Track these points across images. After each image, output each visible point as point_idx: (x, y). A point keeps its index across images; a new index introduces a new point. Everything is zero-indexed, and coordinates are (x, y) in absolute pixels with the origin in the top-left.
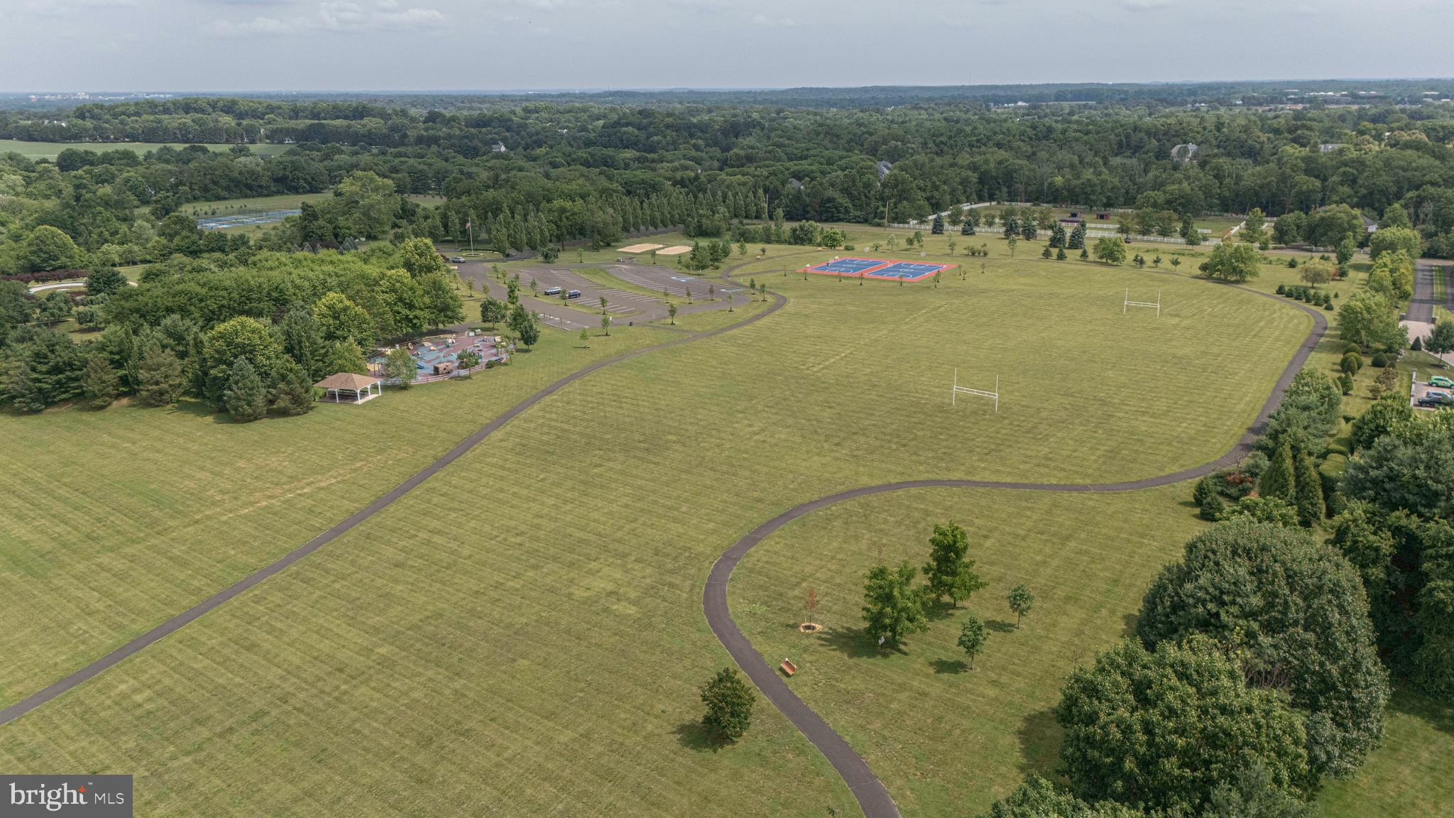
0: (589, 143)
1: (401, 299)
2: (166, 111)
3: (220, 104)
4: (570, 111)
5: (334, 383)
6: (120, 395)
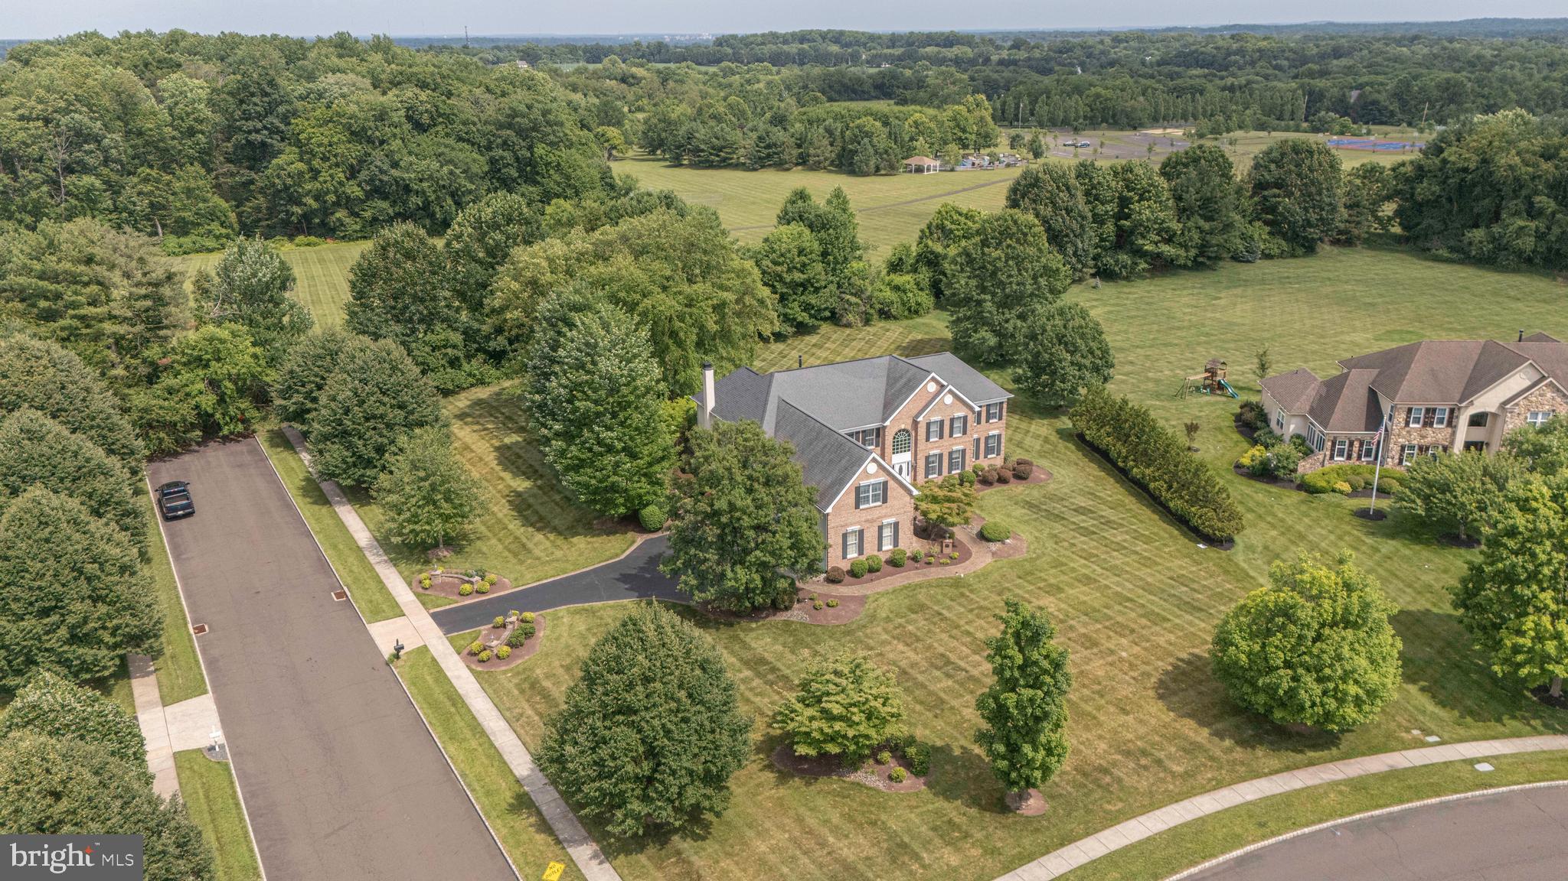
1: (958, 126)
5: (914, 161)
6: (797, 164)
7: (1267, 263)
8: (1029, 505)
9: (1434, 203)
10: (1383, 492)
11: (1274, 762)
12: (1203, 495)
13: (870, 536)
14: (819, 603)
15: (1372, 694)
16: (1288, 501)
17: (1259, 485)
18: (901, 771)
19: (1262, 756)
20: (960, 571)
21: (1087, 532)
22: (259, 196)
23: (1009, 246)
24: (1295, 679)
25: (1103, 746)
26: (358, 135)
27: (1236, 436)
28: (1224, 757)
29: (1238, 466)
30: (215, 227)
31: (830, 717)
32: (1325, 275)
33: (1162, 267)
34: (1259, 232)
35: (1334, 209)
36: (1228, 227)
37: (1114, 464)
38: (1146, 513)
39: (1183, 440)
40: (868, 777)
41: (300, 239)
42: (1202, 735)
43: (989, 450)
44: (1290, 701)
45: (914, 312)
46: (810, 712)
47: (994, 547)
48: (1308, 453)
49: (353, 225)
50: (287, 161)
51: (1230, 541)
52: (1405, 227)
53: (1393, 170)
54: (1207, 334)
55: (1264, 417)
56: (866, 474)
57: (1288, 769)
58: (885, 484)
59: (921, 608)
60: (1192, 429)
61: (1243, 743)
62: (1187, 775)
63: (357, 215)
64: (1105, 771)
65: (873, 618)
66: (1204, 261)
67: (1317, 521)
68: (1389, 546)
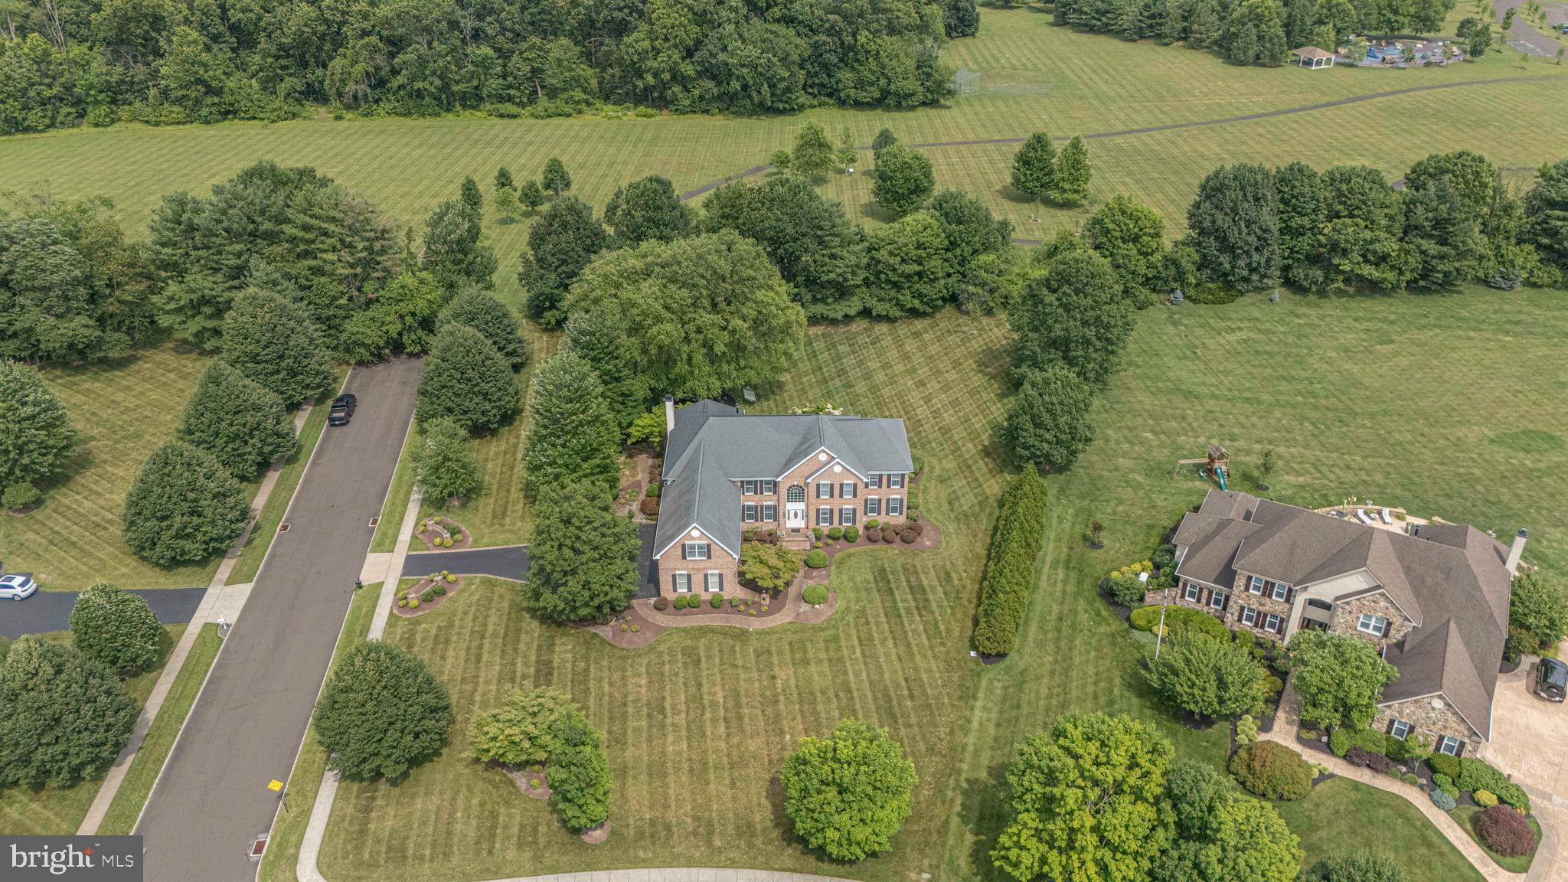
5: (1304, 52)
8: (881, 573)
11: (789, 863)
13: (698, 580)
16: (1102, 630)
17: (1099, 605)
19: (789, 855)
21: (894, 613)
23: (1064, 293)
28: (758, 846)
29: (1107, 577)
30: (578, 95)
34: (1526, 256)
38: (969, 606)
41: (642, 109)
43: (891, 510)
47: (804, 608)
49: (685, 100)
51: (1001, 656)
56: (689, 536)
58: (709, 546)
63: (689, 92)
65: (652, 649)
68: (1127, 703)
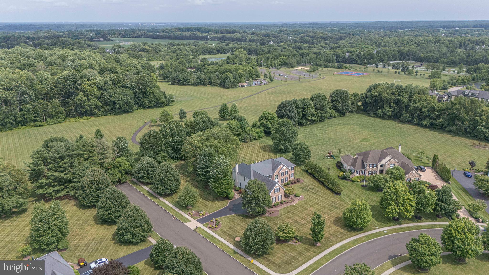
0: (296, 42)
2: (183, 31)
3: (197, 29)
4: (293, 31)
5: (241, 84)
6: (209, 84)
7: (335, 119)
8: (302, 188)
9: (370, 103)
10: (366, 181)
11: (354, 234)
12: (334, 185)
13: (277, 198)
14: (271, 212)
15: (368, 221)
16: (349, 184)
17: (344, 181)
18: (297, 241)
19: (352, 233)
20: (294, 203)
21: (314, 194)
22: (72, 106)
24: (357, 220)
25: (327, 234)
26: (101, 88)
27: (337, 169)
28: (346, 234)
29: (339, 176)
30: (61, 115)
31: (286, 233)
32: (348, 122)
33: (312, 122)
34: (333, 112)
35: (348, 106)
36: (326, 112)
37: (315, 177)
38: (324, 188)
39: (327, 171)
40: (291, 243)
42: (342, 231)
43: (291, 176)
44: (356, 223)
45: (261, 138)
46: (282, 233)
47: (298, 198)
48: (352, 173)
49: (99, 113)
50: (81, 97)
51: (340, 193)
52: (364, 107)
53: (361, 95)
54: (326, 141)
55: (342, 165)
56: (276, 187)
57: (356, 235)
58: (279, 188)
59: (289, 212)
60: (329, 169)
61: (349, 231)
62: (341, 237)
63: (100, 110)
64: (328, 238)
65: (281, 214)
66: (321, 120)
67: (355, 188)
68: (368, 192)
